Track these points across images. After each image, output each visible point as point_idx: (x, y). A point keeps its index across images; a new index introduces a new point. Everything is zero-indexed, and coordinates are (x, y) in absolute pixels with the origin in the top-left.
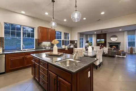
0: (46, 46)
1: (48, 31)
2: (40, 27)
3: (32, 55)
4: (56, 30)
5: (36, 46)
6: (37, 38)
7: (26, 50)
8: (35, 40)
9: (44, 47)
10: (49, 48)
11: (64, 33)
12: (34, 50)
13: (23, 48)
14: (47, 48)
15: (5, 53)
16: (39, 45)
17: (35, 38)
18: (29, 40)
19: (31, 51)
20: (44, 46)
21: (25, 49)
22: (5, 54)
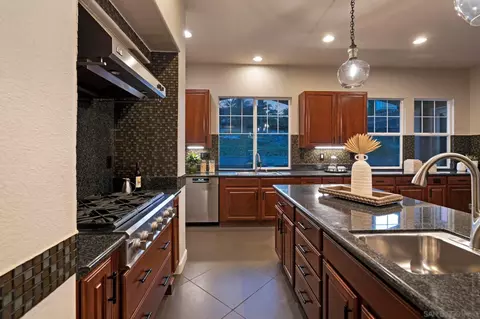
0: (330, 161)
1: (337, 103)
2: (306, 94)
3: (275, 189)
4: (369, 96)
5: (292, 158)
6: (296, 133)
7: (264, 171)
8: (292, 139)
9: (319, 165)
10: (341, 168)
11: (417, 104)
12: (286, 171)
13: (258, 165)
14: (332, 168)
15: (220, 174)
16: (302, 157)
17: (290, 133)
18: (279, 140)
19: (278, 174)
20: (321, 160)
21: (263, 168)
22: (220, 177)
